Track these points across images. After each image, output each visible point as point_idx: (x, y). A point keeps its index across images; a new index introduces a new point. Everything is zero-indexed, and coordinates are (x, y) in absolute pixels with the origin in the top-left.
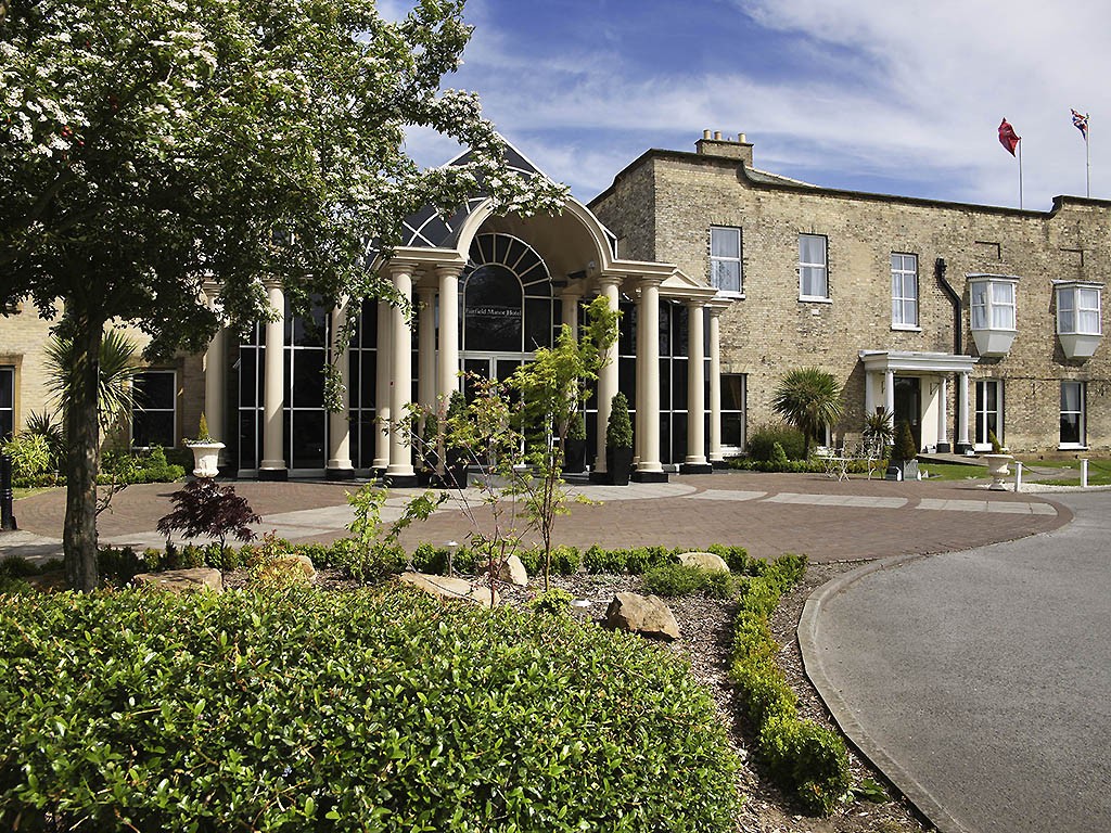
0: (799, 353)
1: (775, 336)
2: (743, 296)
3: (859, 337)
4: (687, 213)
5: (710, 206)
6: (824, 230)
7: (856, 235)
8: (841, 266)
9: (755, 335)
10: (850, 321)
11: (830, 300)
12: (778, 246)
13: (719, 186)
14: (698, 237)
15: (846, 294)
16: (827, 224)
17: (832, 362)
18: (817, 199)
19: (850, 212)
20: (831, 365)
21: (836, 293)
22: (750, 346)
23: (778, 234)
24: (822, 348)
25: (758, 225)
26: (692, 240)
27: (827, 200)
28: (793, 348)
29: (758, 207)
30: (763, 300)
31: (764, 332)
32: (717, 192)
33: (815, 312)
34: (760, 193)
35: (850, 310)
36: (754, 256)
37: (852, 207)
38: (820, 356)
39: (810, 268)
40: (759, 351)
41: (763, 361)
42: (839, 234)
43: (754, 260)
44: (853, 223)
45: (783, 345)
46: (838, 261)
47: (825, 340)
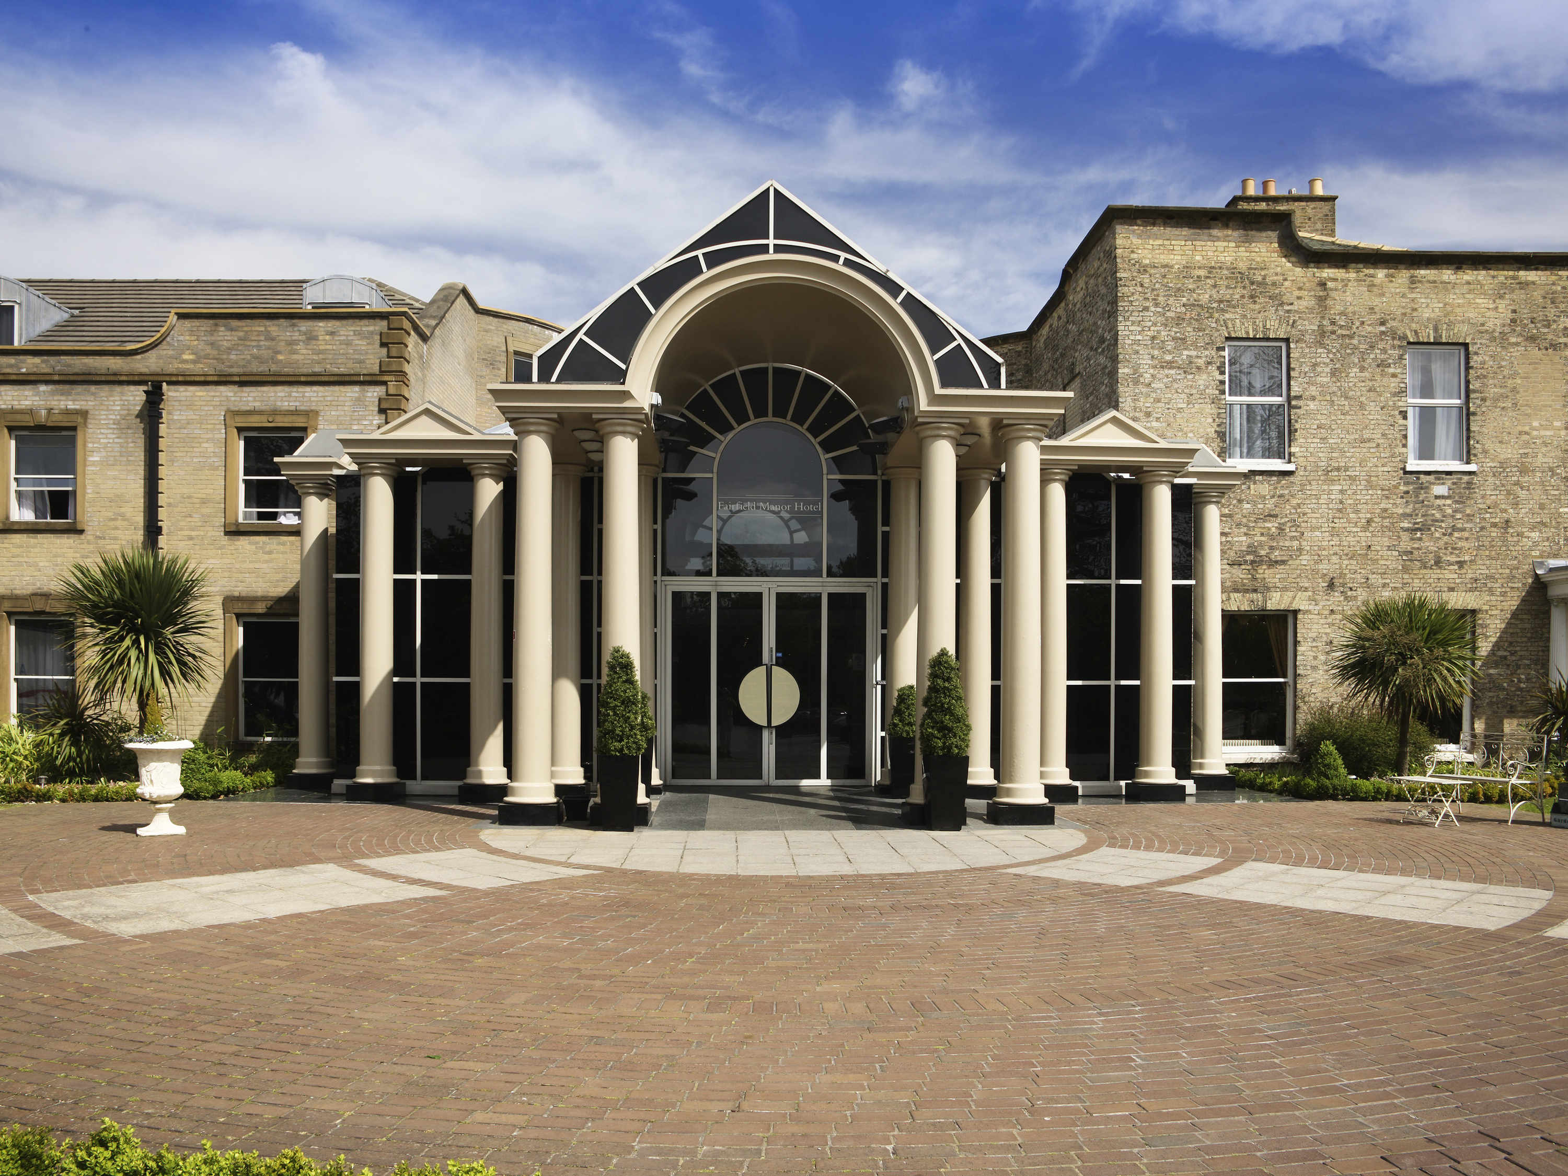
0: (1405, 569)
1: (1357, 538)
2: (1291, 467)
3: (1535, 535)
4: (1179, 319)
5: (1226, 304)
6: (1462, 332)
7: (1532, 339)
8: (1496, 400)
9: (1316, 537)
10: (1516, 505)
11: (1472, 467)
12: (1362, 369)
13: (1242, 266)
14: (1201, 362)
15: (1509, 452)
16: (1468, 321)
17: (1475, 586)
18: (1447, 275)
19: (1519, 295)
20: (1471, 590)
21: (1485, 452)
22: (1305, 559)
23: (1363, 347)
24: (1453, 559)
25: (1322, 333)
26: (1189, 368)
27: (1468, 275)
28: (1391, 560)
29: (1321, 300)
30: (1329, 473)
31: (1334, 533)
32: (1238, 276)
33: (1440, 490)
34: (1328, 273)
35: (1517, 483)
36: (1313, 391)
37: (1524, 285)
38: (1450, 574)
39: (1433, 408)
40: (1324, 567)
41: (1331, 586)
42: (1493, 339)
43: (1313, 398)
44: (1525, 313)
45: (1371, 555)
46: (1492, 391)
47: (1460, 544)
